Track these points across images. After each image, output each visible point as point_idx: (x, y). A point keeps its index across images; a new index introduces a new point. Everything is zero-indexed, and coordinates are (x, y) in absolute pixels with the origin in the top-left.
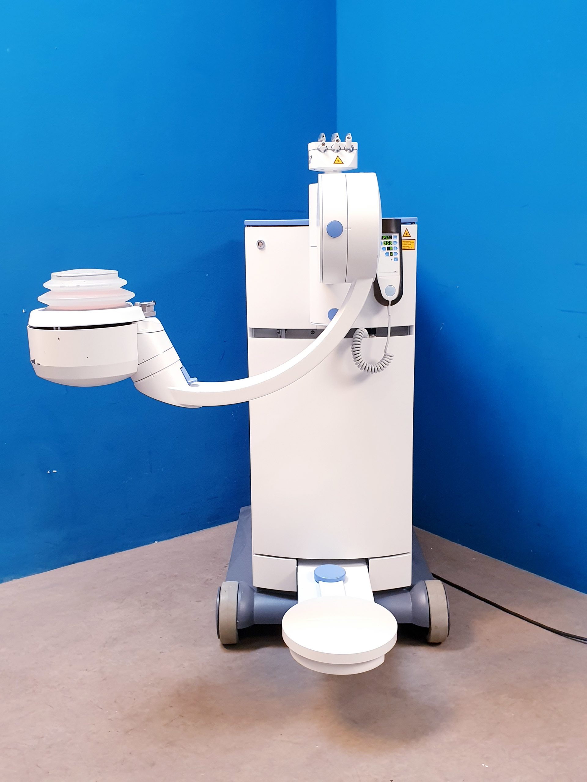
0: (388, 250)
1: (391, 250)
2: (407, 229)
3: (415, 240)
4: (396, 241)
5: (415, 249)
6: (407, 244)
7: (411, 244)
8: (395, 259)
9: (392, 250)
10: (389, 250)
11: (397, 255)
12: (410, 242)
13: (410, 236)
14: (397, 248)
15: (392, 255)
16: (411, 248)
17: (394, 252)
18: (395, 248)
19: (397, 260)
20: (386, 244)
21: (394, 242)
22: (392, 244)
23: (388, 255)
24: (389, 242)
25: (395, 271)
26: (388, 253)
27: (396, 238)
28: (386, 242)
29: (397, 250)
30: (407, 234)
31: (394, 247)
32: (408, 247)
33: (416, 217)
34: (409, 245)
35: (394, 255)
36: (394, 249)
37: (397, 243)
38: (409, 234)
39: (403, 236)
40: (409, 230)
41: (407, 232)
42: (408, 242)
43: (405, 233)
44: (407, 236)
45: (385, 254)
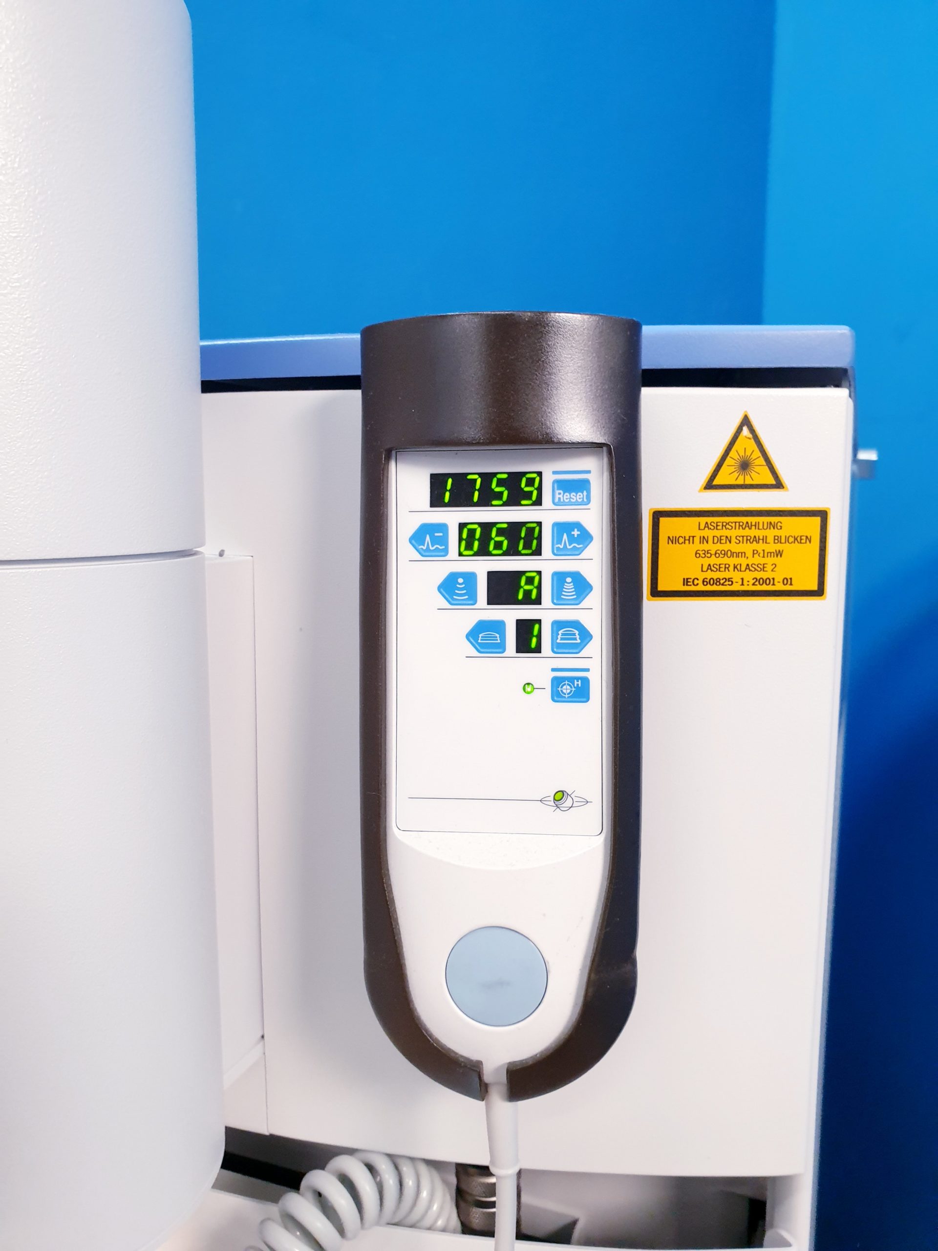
0: (493, 599)
1: (528, 600)
2: (746, 422)
3: (823, 515)
4: (578, 525)
5: (819, 592)
6: (748, 548)
7: (779, 553)
8: (557, 682)
9: (538, 601)
10: (511, 600)
11: (579, 647)
12: (771, 533)
13: (779, 485)
14: (582, 586)
15: (538, 650)
16: (787, 581)
17: (558, 625)
18: (569, 585)
19: (582, 693)
20: (483, 551)
21: (561, 528)
22: (538, 552)
23: (501, 647)
24: (513, 530)
25: (560, 797)
26: (498, 626)
27: (579, 496)
28: (486, 527)
29: (586, 603)
30: (745, 466)
31: (559, 577)
32: (749, 576)
33: (843, 331)
34: (770, 561)
35: (558, 648)
36: (558, 598)
37: (585, 537)
38: (767, 467)
39: (710, 485)
40: (752, 430)
41: (745, 443)
42: (753, 532)
43: (728, 454)
44: (749, 481)
45: (473, 635)
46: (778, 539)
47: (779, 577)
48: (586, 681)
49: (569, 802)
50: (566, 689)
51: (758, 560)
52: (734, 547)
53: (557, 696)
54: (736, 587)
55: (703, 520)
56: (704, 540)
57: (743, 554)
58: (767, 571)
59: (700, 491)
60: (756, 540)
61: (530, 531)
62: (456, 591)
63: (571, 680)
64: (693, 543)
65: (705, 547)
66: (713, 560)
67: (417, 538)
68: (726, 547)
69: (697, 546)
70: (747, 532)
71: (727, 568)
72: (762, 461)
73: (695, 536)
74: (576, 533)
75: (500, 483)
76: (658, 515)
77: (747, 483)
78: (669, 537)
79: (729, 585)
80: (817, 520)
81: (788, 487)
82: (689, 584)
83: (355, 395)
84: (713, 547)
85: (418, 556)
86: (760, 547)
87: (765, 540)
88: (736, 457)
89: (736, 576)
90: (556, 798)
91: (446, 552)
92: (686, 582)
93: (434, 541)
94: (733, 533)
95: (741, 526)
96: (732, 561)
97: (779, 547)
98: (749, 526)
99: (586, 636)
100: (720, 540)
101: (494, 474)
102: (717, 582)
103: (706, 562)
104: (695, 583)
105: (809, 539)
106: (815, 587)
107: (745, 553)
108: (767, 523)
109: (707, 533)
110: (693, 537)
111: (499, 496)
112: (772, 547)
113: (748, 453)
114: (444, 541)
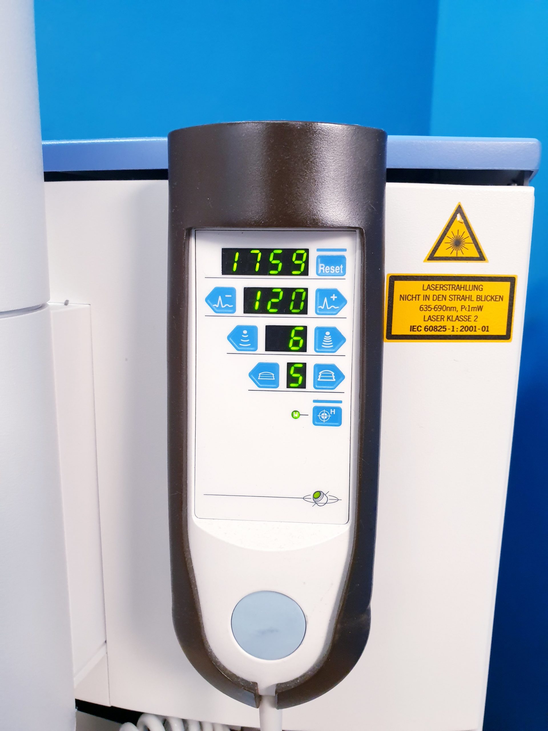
0: (270, 346)
1: (296, 348)
2: (459, 210)
3: (512, 280)
4: (336, 292)
5: (507, 337)
6: (458, 304)
7: (480, 308)
8: (317, 411)
9: (304, 349)
10: (283, 348)
11: (334, 385)
12: (474, 294)
13: (481, 258)
14: (338, 338)
15: (303, 386)
16: (485, 328)
17: (318, 368)
18: (328, 337)
19: (335, 419)
20: (263, 310)
21: (322, 293)
22: (305, 311)
23: (275, 383)
25: (318, 495)
26: (274, 368)
27: (338, 269)
28: (265, 291)
29: (340, 351)
30: (458, 243)
31: (320, 331)
32: (458, 325)
33: (533, 142)
34: (473, 313)
35: (318, 385)
36: (319, 346)
37: (341, 301)
38: (473, 244)
39: (432, 257)
40: (464, 217)
41: (458, 227)
42: (462, 293)
43: (446, 234)
44: (460, 255)
45: (254, 374)
46: (479, 298)
47: (479, 326)
48: (339, 410)
49: (324, 500)
50: (324, 416)
51: (464, 313)
52: (448, 303)
53: (317, 421)
54: (448, 333)
55: (426, 283)
56: (426, 297)
57: (454, 308)
58: (471, 321)
59: (424, 262)
60: (464, 298)
61: (299, 295)
62: (242, 340)
63: (328, 409)
64: (418, 300)
65: (427, 303)
66: (433, 313)
67: (211, 299)
68: (442, 303)
69: (422, 302)
70: (458, 292)
71: (442, 318)
72: (470, 240)
73: (420, 295)
74: (334, 297)
75: (276, 257)
76: (393, 279)
77: (459, 256)
78: (401, 296)
79: (443, 331)
80: (508, 284)
81: (489, 259)
82: (414, 330)
83: (164, 185)
84: (432, 303)
85: (212, 313)
86: (467, 303)
87: (470, 298)
88: (451, 236)
89: (449, 324)
90: (315, 497)
91: (234, 310)
92: (412, 328)
93: (225, 300)
94: (447, 293)
95: (454, 288)
96: (446, 314)
97: (480, 303)
98: (459, 288)
99: (340, 376)
100: (438, 298)
101: (272, 250)
102: (435, 328)
103: (427, 314)
104: (419, 330)
105: (501, 298)
106: (504, 333)
107: (455, 308)
108: (473, 285)
109: (429, 293)
110: (419, 295)
111: (275, 267)
112: (475, 304)
113: (460, 234)
114: (232, 301)
